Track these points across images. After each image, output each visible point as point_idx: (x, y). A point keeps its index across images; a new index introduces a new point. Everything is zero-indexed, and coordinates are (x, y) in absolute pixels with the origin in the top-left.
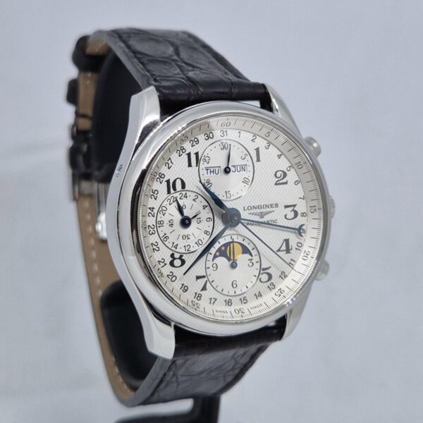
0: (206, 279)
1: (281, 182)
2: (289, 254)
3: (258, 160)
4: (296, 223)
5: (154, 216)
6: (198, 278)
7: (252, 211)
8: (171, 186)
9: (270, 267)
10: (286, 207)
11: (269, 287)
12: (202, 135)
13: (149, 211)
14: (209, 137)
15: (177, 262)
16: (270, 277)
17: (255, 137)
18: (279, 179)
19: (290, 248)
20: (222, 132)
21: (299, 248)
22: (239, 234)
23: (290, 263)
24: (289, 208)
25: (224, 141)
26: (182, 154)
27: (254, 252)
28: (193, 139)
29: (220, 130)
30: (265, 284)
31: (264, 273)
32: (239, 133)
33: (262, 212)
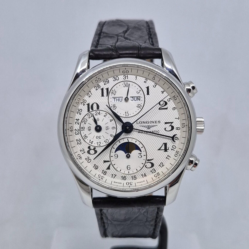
0: (110, 163)
1: (163, 108)
3: (148, 94)
6: (105, 162)
7: (142, 125)
8: (90, 107)
9: (153, 159)
10: (166, 123)
11: (151, 171)
13: (76, 121)
14: (116, 79)
15: (92, 152)
16: (153, 165)
17: (146, 80)
18: (162, 106)
19: (167, 149)
20: (125, 76)
21: (174, 149)
22: (133, 138)
23: (167, 158)
24: (168, 124)
25: (126, 82)
26: (98, 89)
27: (142, 149)
28: (105, 80)
29: (123, 75)
30: (149, 169)
31: (149, 162)
32: (136, 77)
33: (149, 126)
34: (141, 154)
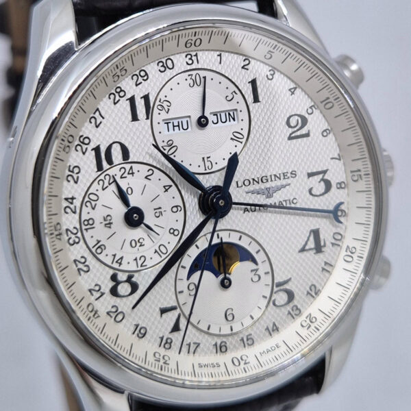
0: (178, 312)
1: (298, 133)
2: (321, 255)
3: (256, 100)
4: (328, 202)
5: (75, 213)
6: (164, 311)
7: (251, 188)
8: (103, 158)
9: (290, 279)
10: (310, 175)
11: (289, 313)
12: (154, 65)
13: (65, 204)
14: (165, 67)
15: (124, 289)
16: (291, 296)
17: (247, 62)
18: (296, 129)
19: (322, 244)
20: (189, 56)
21: (338, 242)
22: (232, 228)
23: (323, 269)
24: (316, 177)
25: (194, 73)
26: (119, 100)
27: (260, 257)
28: (137, 73)
29: (186, 54)
30: (283, 309)
31: (280, 290)
32: (220, 55)
33: (269, 188)
34: (257, 270)
